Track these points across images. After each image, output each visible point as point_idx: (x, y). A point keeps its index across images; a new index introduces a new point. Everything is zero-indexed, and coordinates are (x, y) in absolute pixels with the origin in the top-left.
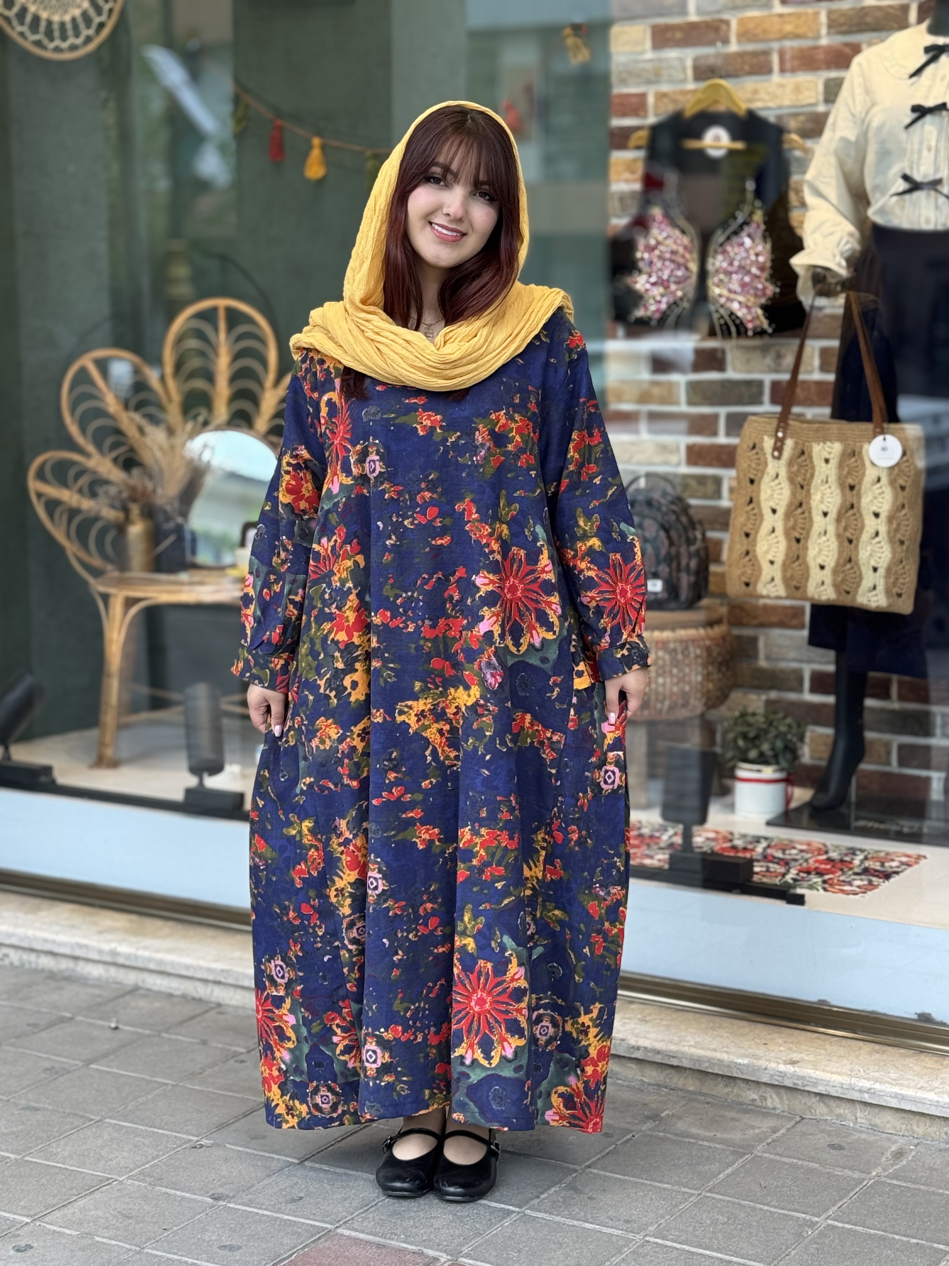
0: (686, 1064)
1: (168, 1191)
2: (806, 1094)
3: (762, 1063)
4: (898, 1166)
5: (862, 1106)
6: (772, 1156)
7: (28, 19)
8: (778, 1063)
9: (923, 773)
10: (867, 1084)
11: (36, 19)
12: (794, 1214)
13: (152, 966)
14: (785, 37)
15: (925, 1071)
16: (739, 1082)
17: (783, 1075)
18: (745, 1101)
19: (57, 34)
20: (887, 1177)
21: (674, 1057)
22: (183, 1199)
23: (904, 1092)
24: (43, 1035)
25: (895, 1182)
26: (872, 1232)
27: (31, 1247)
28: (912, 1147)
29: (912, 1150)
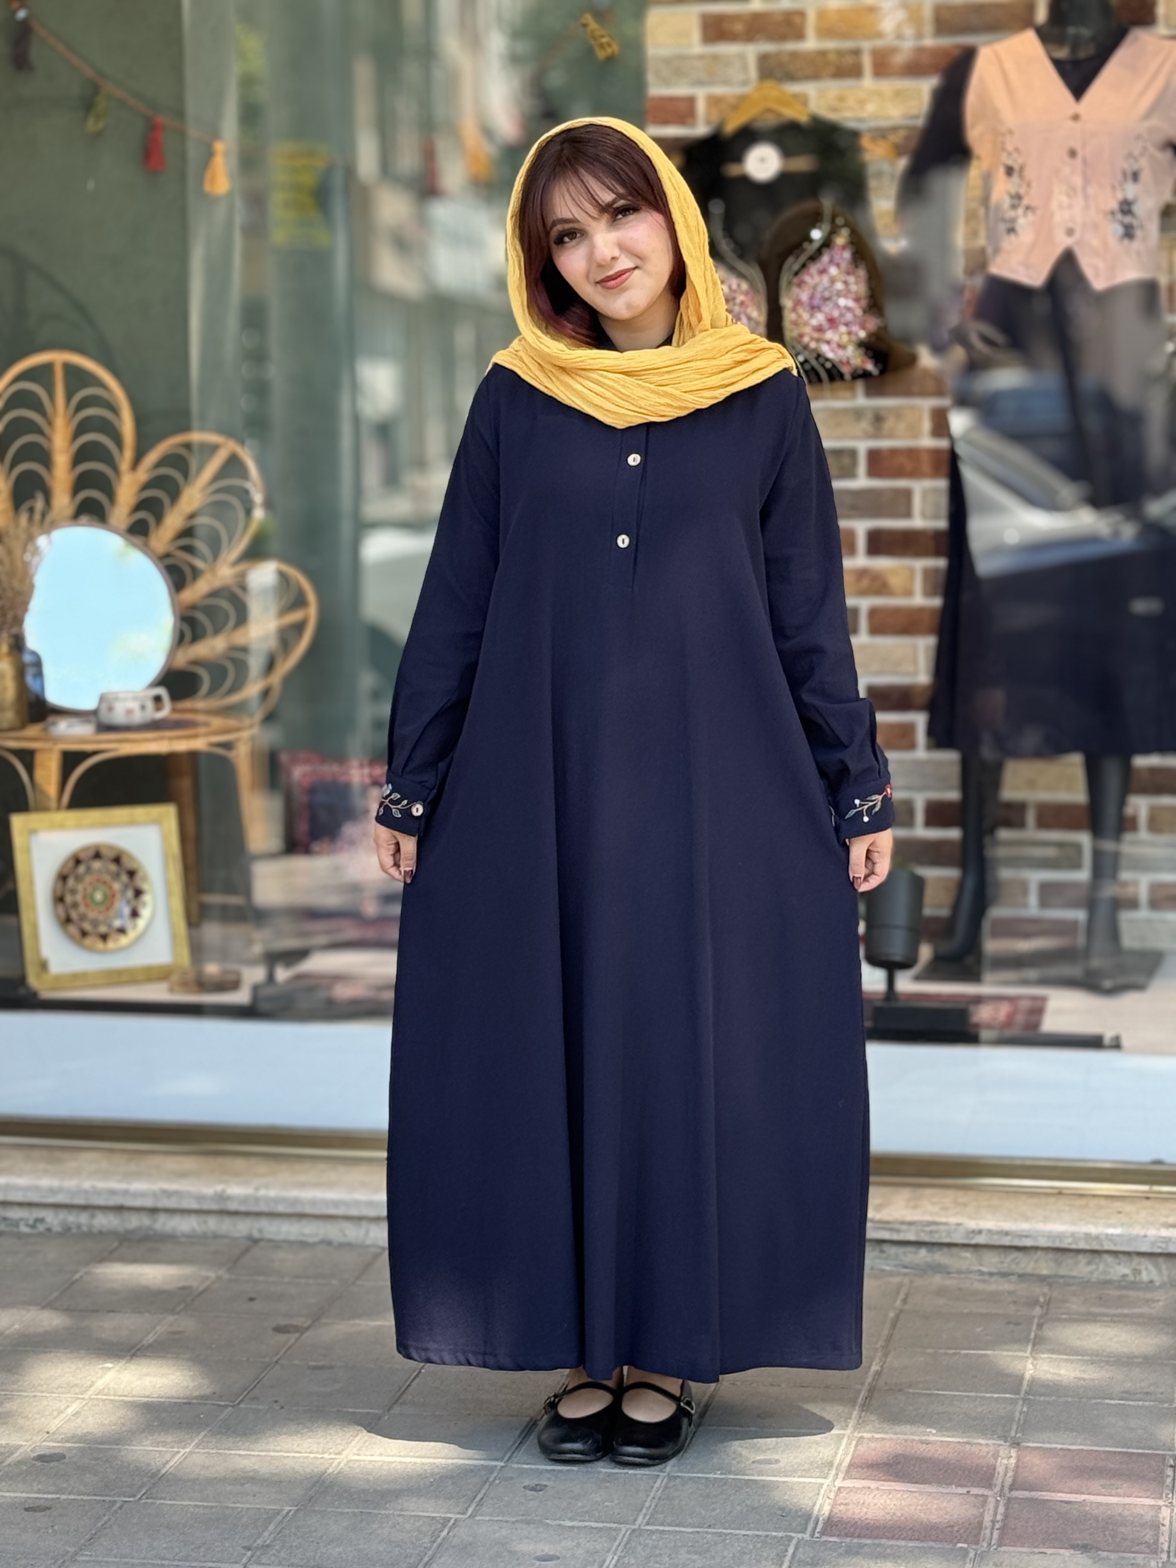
3: (1137, 1231)
8: (1158, 1229)
9: (1069, 914)
13: (281, 1208)
14: (878, 35)
16: (1106, 1256)
18: (1115, 1278)
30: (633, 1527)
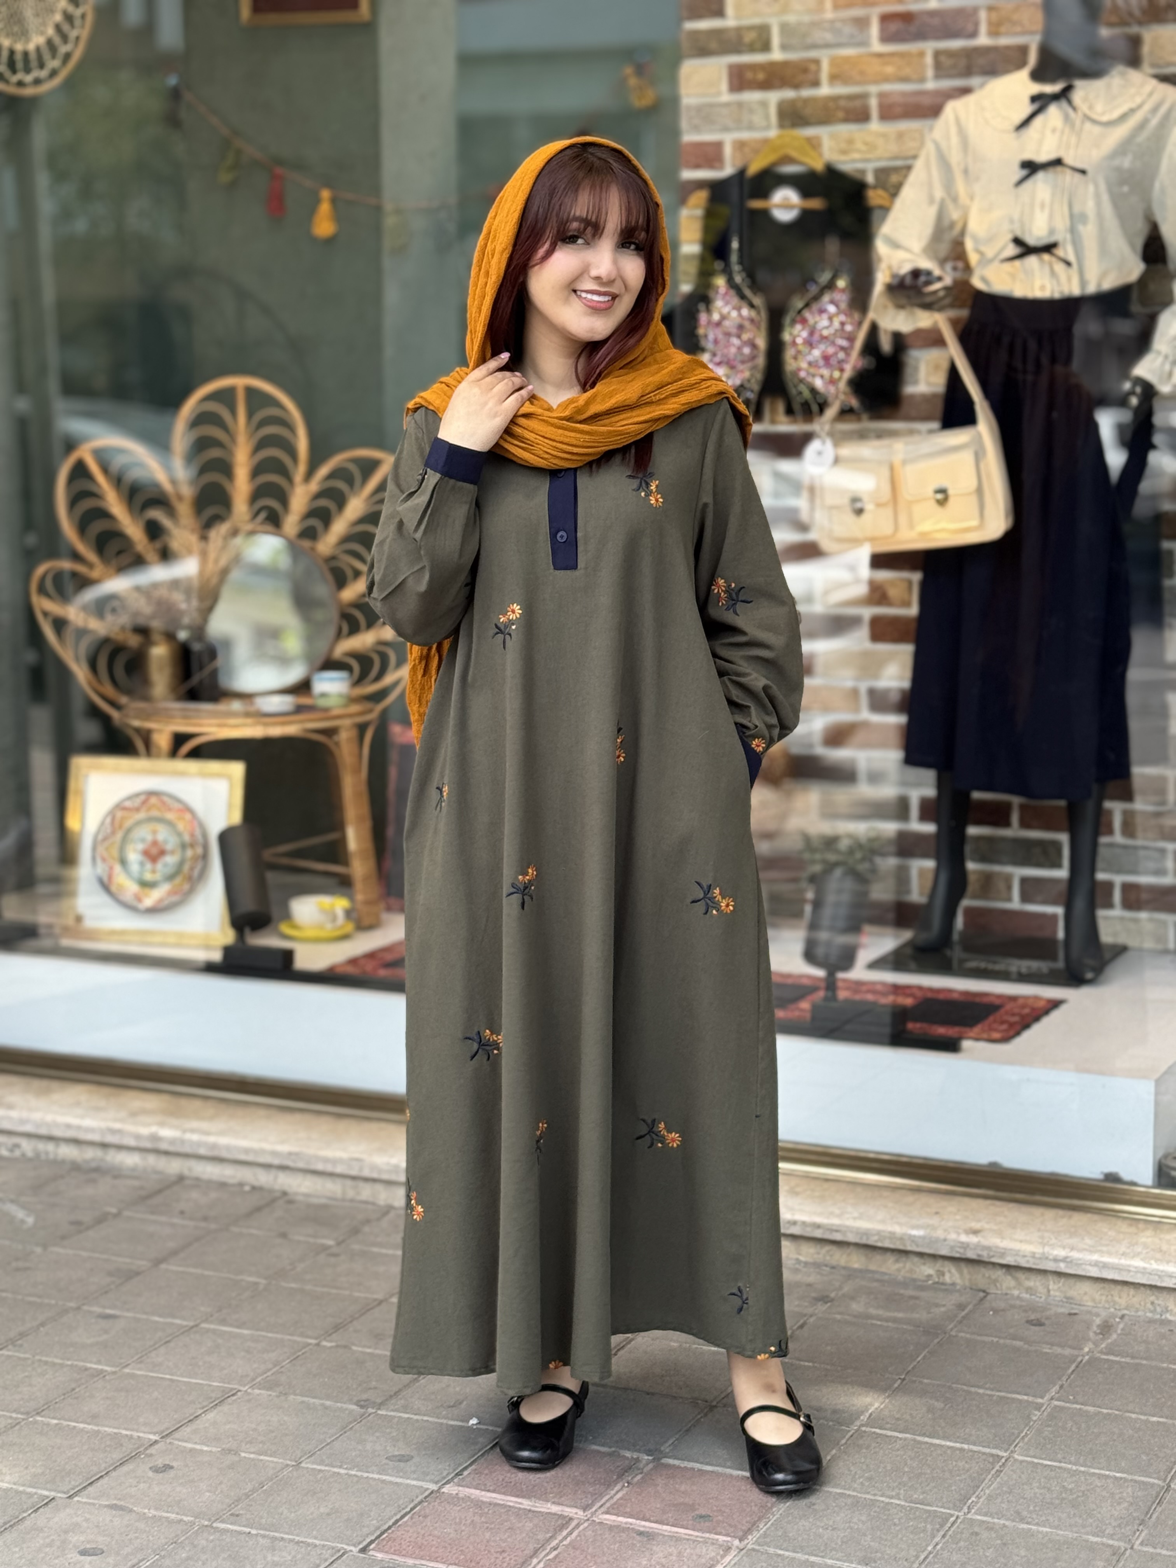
0: (851, 1238)
1: (306, 1399)
2: (991, 1266)
3: (940, 1234)
4: (1110, 1341)
5: (1056, 1278)
6: (968, 1336)
8: (959, 1234)
9: (1049, 909)
10: (1061, 1253)
12: (1014, 1396)
13: (202, 1151)
14: (886, 79)
15: (1121, 1236)
16: (912, 1256)
17: (965, 1246)
18: (919, 1278)
19: (20, 65)
20: (1101, 1352)
21: (837, 1231)
22: (326, 1408)
23: (1106, 1259)
24: (91, 1233)
25: (1112, 1358)
26: (1105, 1411)
27: (172, 1467)
28: (1117, 1320)
29: (1119, 1323)
30: (206, 1523)
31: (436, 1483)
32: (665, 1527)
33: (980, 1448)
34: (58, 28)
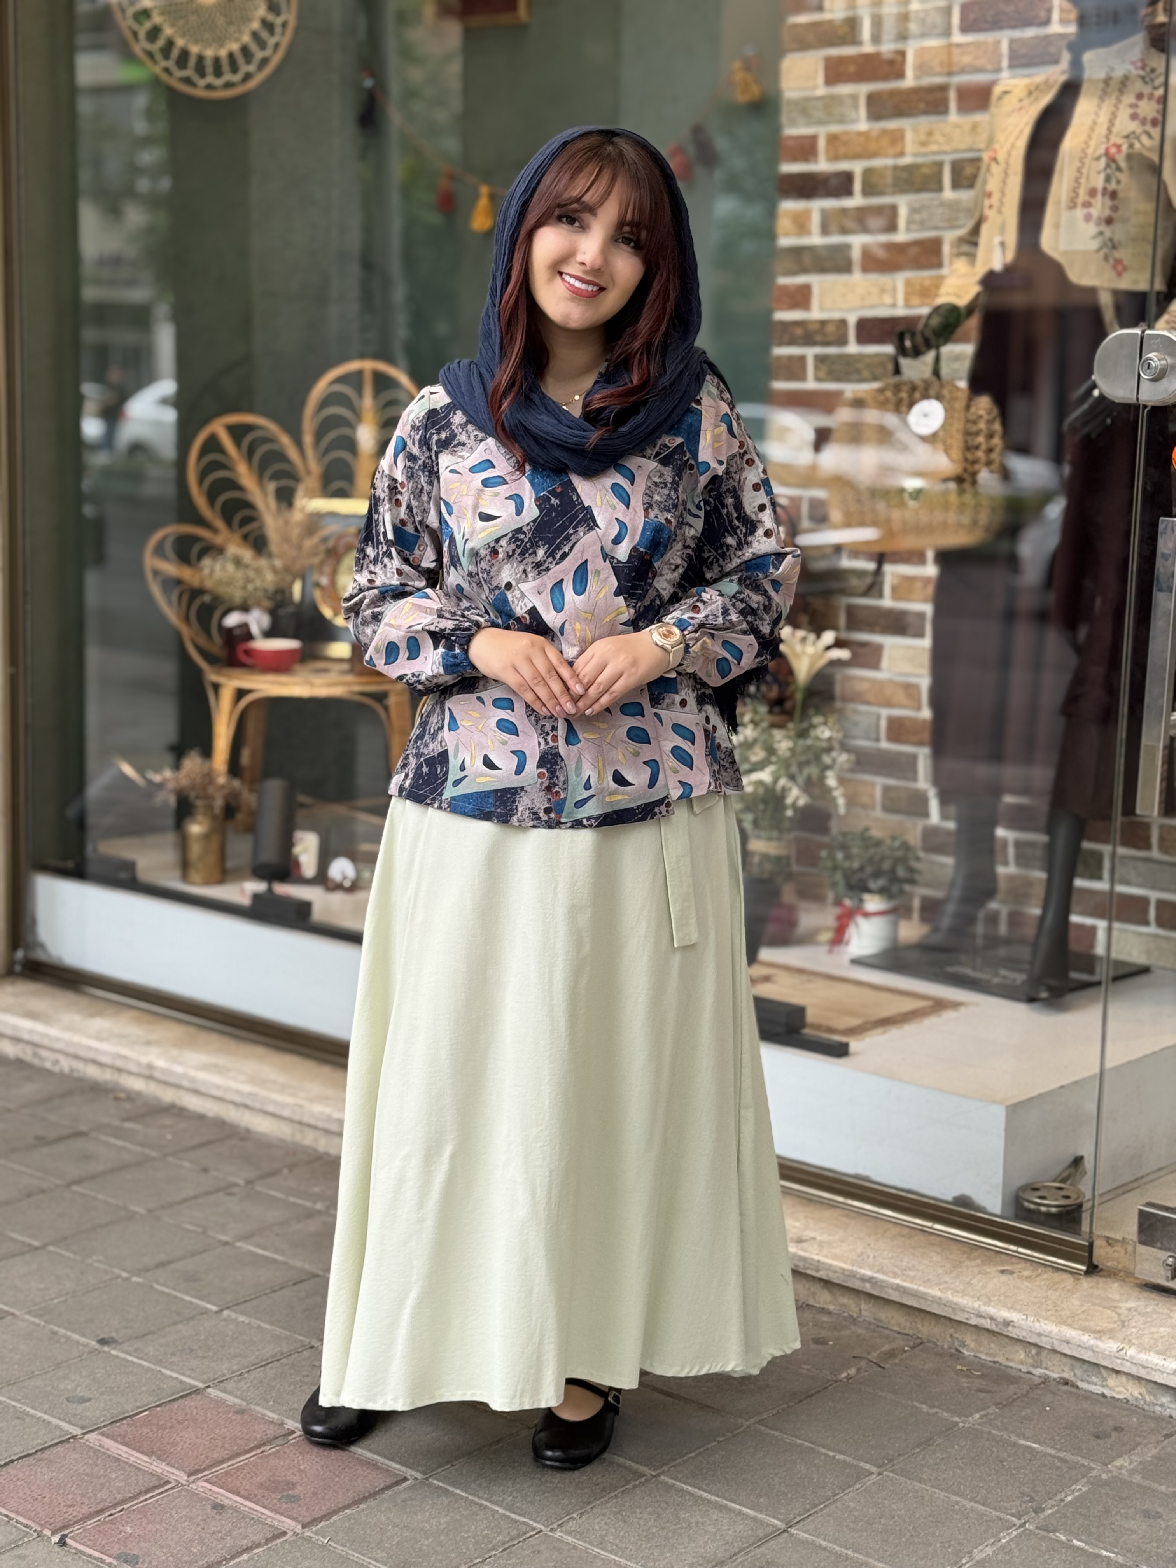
2: (810, 1279)
5: (865, 1298)
7: (175, 53)
9: (1088, 921)
10: (870, 1273)
11: (184, 55)
14: (963, 71)
19: (209, 69)
26: (799, 1442)
28: (906, 1348)
29: (906, 1351)
31: (82, 1428)
32: (248, 1503)
33: (633, 1464)
34: (255, 35)
